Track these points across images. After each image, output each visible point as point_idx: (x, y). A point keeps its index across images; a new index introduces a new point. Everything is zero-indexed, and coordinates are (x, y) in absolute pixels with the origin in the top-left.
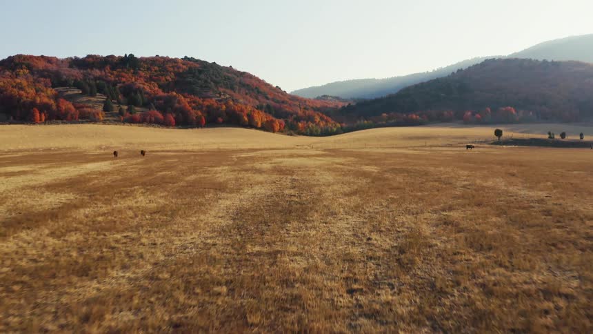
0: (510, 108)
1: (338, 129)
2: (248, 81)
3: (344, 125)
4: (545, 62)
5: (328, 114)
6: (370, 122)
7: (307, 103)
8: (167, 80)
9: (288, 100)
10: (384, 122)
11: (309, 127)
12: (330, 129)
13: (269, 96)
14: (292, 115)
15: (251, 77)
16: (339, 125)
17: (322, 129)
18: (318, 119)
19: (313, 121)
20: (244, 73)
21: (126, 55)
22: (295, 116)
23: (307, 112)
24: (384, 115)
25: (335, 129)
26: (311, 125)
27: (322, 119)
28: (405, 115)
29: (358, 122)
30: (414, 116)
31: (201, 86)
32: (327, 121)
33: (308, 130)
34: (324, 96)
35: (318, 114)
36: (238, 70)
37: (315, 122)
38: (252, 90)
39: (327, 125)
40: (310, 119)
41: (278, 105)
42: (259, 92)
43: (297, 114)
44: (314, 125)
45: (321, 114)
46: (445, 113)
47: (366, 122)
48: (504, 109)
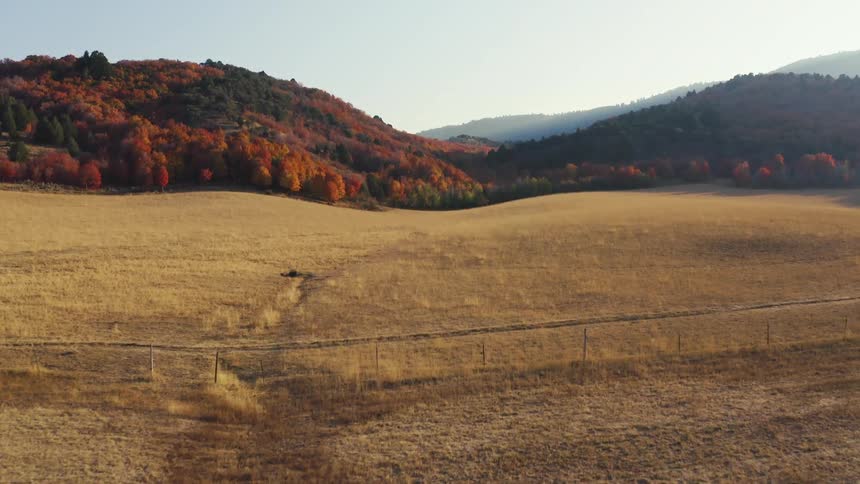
0: (824, 155)
1: (478, 193)
2: (317, 103)
3: (490, 186)
4: (843, 79)
5: (459, 165)
6: (543, 180)
7: (426, 145)
8: (148, 96)
9: (389, 138)
10: (572, 182)
11: (417, 191)
12: (460, 196)
13: (354, 132)
14: (386, 165)
15: (325, 97)
16: (479, 187)
17: (444, 193)
18: (438, 174)
19: (428, 178)
20: (314, 91)
21: (86, 53)
22: (392, 167)
23: (419, 160)
24: (571, 166)
25: (471, 195)
26: (421, 184)
27: (446, 173)
28: (612, 168)
29: (519, 180)
30: (632, 169)
31: (207, 108)
32: (456, 179)
33: (415, 195)
34: (463, 136)
35: (440, 165)
36: (305, 85)
37: (432, 179)
38: (320, 118)
39: (455, 185)
40: (423, 173)
41: (363, 145)
42: (333, 123)
43: (396, 162)
44: (428, 186)
45: (444, 164)
46: (694, 163)
47: (534, 180)
48: (812, 157)
